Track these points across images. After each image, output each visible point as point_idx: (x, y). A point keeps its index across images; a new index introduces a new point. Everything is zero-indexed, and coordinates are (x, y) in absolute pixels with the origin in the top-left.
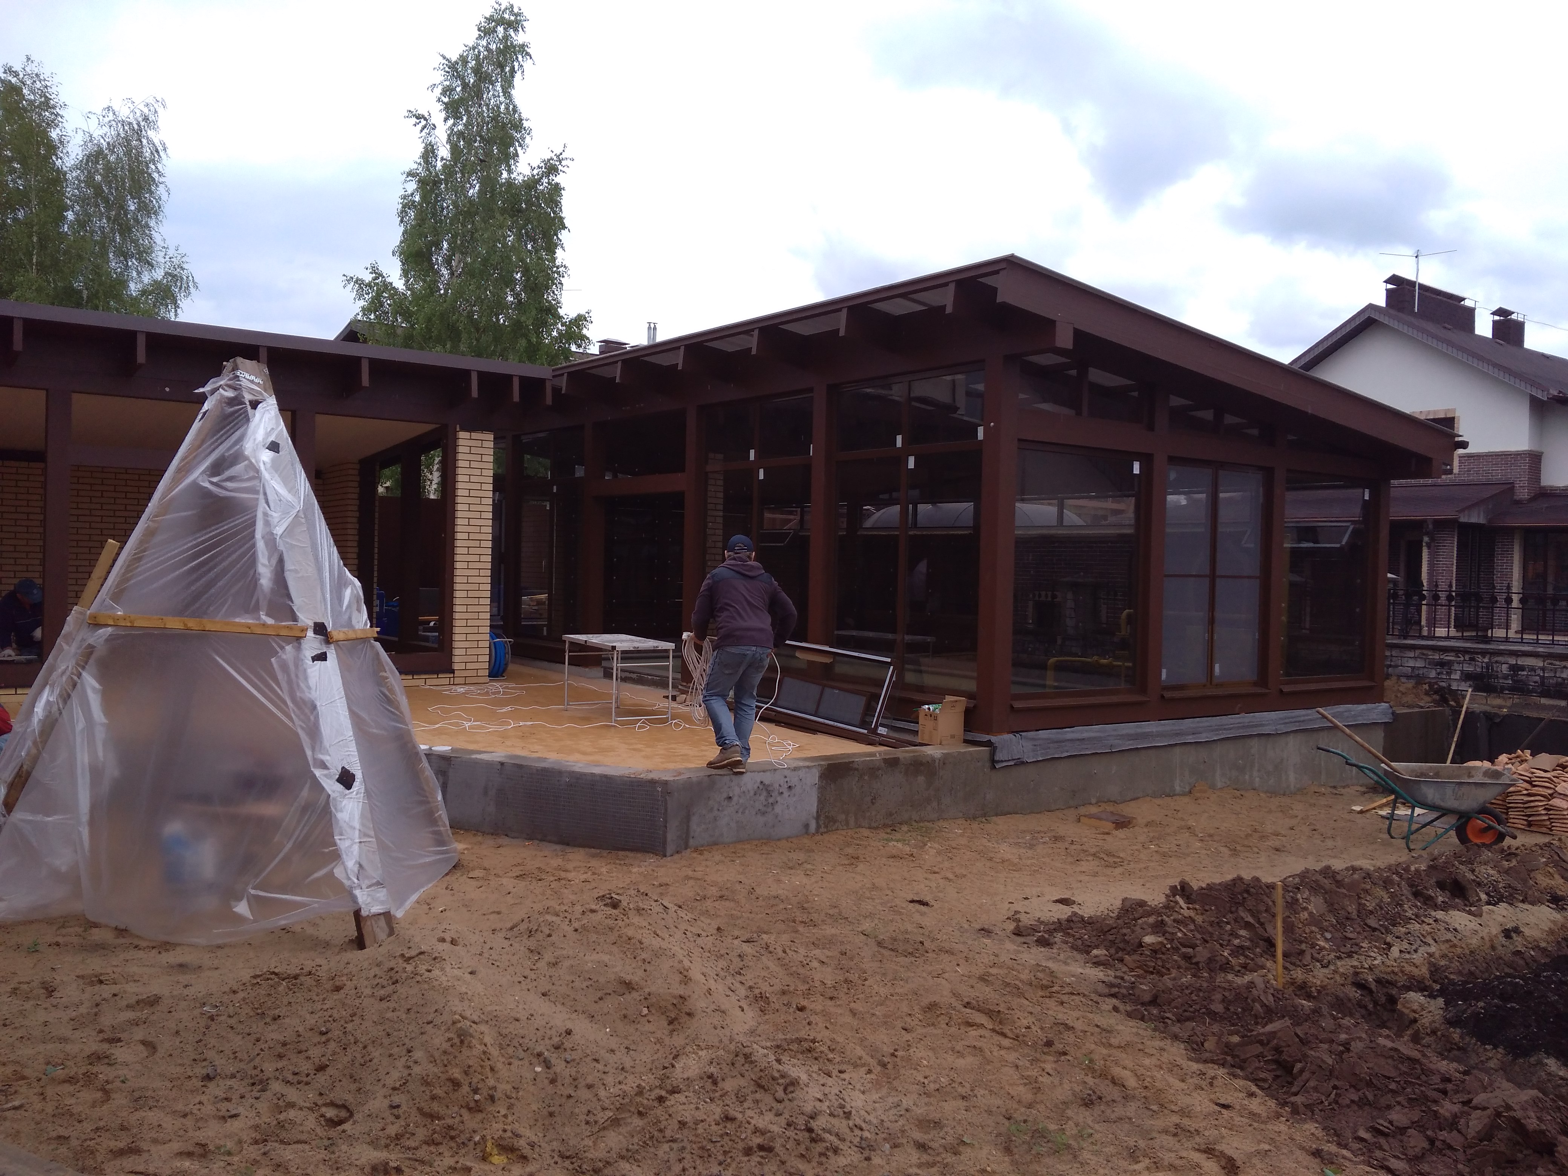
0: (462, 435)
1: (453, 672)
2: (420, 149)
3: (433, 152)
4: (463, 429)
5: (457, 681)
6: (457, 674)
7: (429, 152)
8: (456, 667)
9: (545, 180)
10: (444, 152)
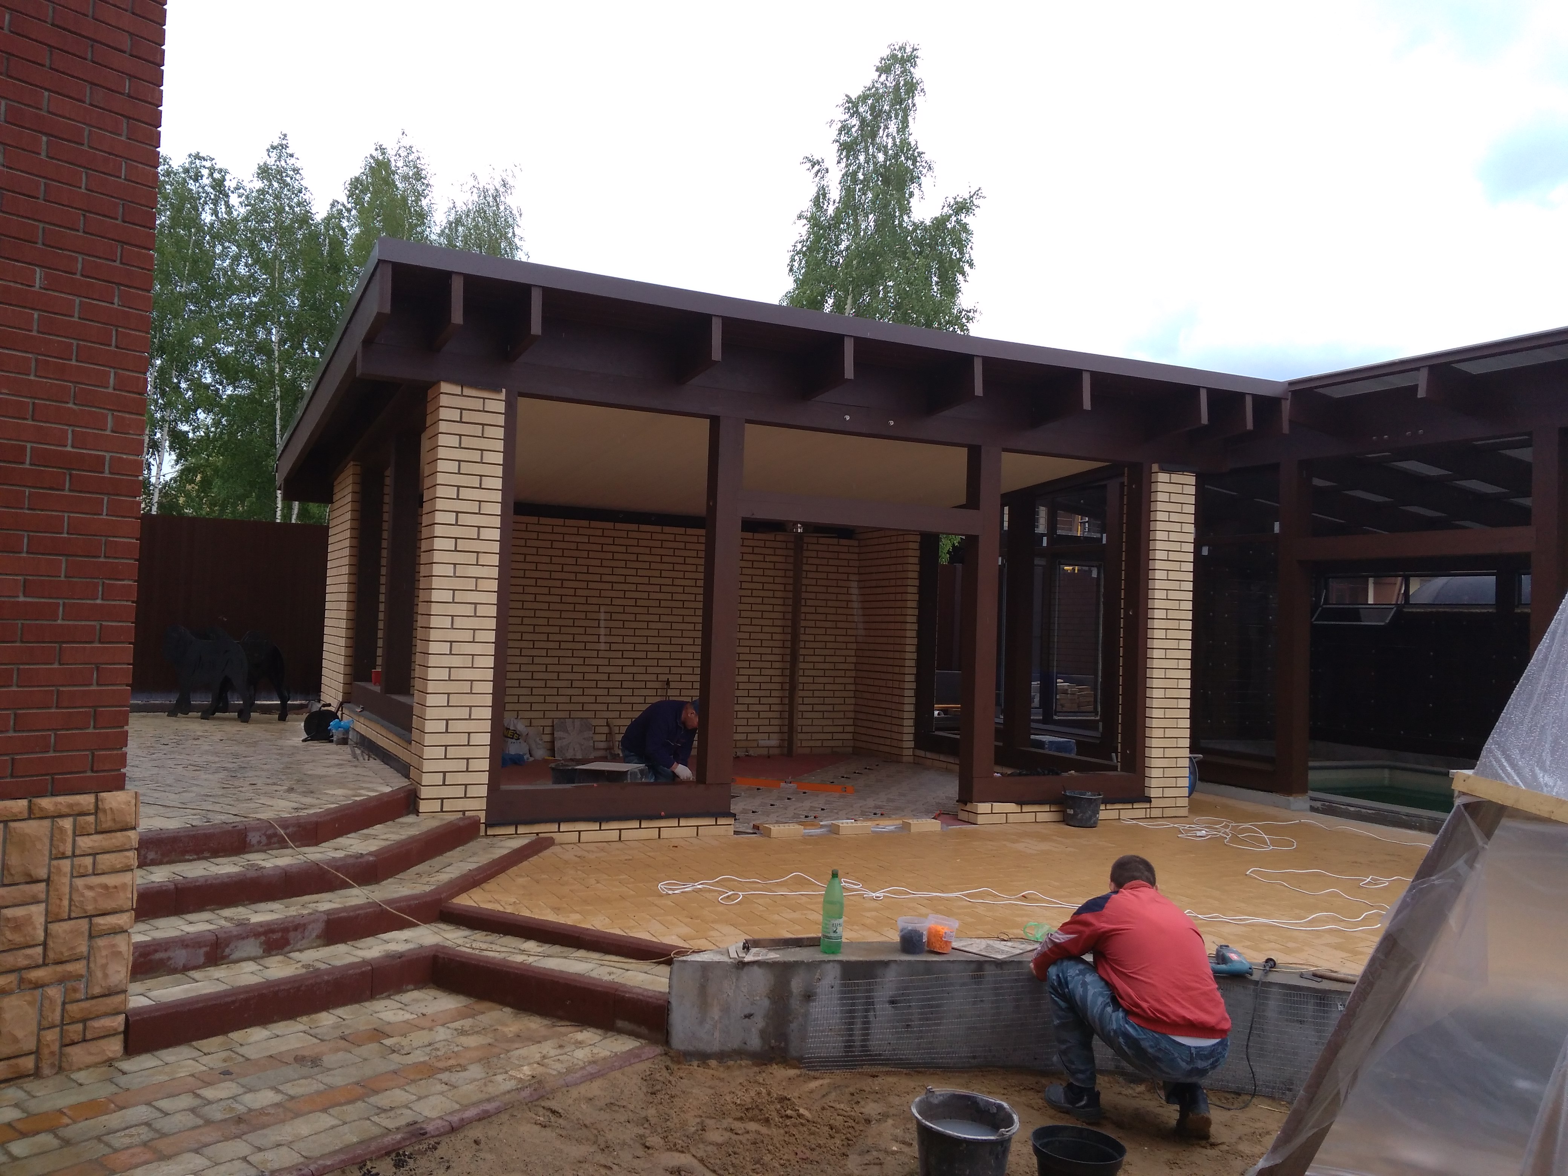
0: (1163, 477)
1: (1149, 800)
2: (813, 191)
3: (824, 195)
4: (1163, 470)
5: (1156, 813)
6: (1155, 803)
7: (821, 196)
8: (1154, 793)
9: (954, 219)
10: (835, 193)
